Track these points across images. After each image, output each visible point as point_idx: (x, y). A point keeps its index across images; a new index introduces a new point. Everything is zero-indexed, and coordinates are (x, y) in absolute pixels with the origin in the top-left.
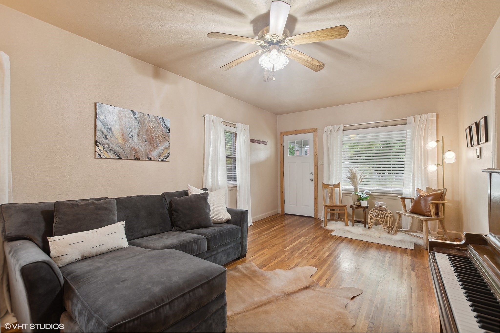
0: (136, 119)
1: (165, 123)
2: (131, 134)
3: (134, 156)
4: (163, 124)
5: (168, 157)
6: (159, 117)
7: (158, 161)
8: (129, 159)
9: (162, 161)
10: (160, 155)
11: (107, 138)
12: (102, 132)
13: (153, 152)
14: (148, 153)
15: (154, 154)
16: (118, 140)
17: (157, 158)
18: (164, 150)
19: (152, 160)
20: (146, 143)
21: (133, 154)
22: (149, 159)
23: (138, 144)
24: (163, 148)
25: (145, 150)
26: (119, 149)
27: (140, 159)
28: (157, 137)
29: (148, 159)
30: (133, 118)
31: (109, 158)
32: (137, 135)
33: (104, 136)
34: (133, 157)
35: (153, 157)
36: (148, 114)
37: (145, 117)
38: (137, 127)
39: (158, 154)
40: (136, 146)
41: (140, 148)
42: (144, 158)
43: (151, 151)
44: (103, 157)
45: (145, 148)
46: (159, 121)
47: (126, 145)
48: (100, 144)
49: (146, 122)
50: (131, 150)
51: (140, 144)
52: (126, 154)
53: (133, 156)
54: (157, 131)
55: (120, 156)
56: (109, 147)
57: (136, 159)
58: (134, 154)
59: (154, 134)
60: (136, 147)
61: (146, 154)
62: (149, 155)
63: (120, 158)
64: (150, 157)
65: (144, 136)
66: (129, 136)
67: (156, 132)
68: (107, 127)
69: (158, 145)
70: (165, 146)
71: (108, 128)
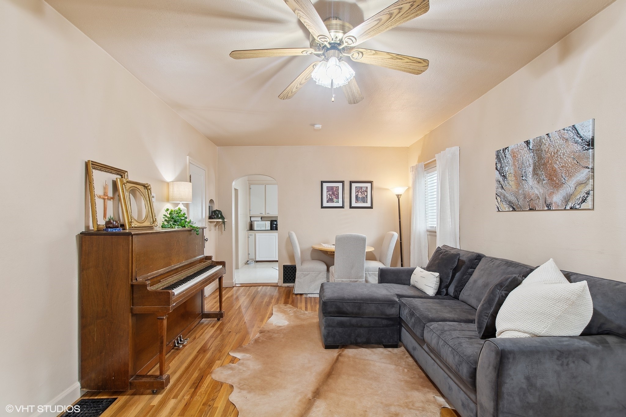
0: (531, 151)
1: (579, 132)
2: (525, 174)
3: (529, 205)
4: (575, 137)
5: (586, 199)
6: (567, 128)
7: (565, 209)
8: (523, 211)
9: (571, 208)
10: (567, 200)
11: (503, 188)
12: (499, 182)
13: (554, 195)
14: (547, 197)
15: (557, 198)
16: (512, 187)
17: (562, 205)
18: (575, 188)
19: (554, 209)
20: (544, 182)
21: (527, 203)
22: (548, 207)
23: (533, 187)
24: (574, 184)
25: (543, 194)
26: (512, 198)
27: (536, 209)
28: (562, 167)
29: (546, 208)
30: (527, 152)
31: (505, 210)
32: (532, 173)
33: (501, 185)
34: (527, 208)
35: (555, 203)
36: (547, 135)
37: (543, 140)
38: (531, 161)
39: (563, 197)
40: (530, 190)
41: (537, 192)
42: (541, 207)
43: (551, 194)
44: (501, 210)
45: (543, 191)
46: (566, 136)
47: (520, 192)
48: (498, 196)
49: (544, 148)
50: (525, 198)
51: (537, 186)
52: (519, 203)
53: (527, 205)
54: (562, 156)
55: (514, 207)
56: (504, 196)
57: (531, 210)
58: (529, 203)
59: (558, 162)
60: (531, 192)
61: (544, 201)
62: (548, 202)
63: (514, 210)
64: (550, 204)
65: (541, 172)
66: (523, 178)
67: (561, 158)
68: (503, 174)
69: (564, 180)
70: (578, 178)
71: (503, 176)
